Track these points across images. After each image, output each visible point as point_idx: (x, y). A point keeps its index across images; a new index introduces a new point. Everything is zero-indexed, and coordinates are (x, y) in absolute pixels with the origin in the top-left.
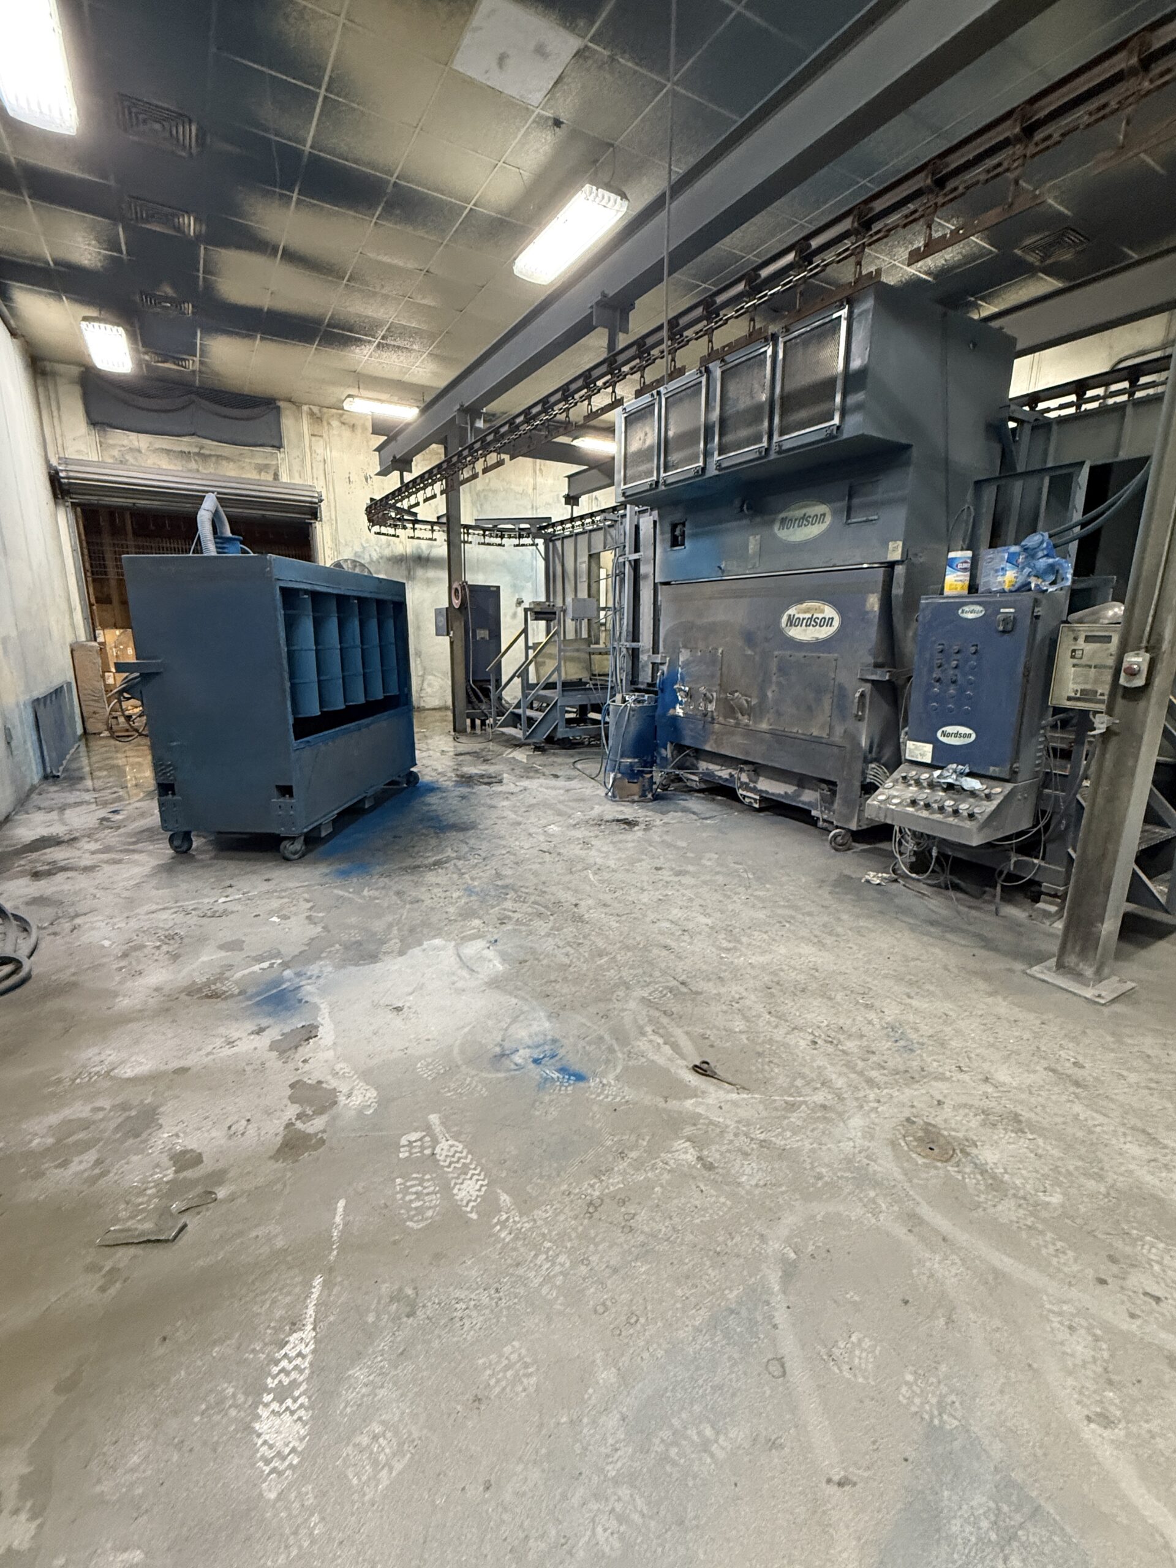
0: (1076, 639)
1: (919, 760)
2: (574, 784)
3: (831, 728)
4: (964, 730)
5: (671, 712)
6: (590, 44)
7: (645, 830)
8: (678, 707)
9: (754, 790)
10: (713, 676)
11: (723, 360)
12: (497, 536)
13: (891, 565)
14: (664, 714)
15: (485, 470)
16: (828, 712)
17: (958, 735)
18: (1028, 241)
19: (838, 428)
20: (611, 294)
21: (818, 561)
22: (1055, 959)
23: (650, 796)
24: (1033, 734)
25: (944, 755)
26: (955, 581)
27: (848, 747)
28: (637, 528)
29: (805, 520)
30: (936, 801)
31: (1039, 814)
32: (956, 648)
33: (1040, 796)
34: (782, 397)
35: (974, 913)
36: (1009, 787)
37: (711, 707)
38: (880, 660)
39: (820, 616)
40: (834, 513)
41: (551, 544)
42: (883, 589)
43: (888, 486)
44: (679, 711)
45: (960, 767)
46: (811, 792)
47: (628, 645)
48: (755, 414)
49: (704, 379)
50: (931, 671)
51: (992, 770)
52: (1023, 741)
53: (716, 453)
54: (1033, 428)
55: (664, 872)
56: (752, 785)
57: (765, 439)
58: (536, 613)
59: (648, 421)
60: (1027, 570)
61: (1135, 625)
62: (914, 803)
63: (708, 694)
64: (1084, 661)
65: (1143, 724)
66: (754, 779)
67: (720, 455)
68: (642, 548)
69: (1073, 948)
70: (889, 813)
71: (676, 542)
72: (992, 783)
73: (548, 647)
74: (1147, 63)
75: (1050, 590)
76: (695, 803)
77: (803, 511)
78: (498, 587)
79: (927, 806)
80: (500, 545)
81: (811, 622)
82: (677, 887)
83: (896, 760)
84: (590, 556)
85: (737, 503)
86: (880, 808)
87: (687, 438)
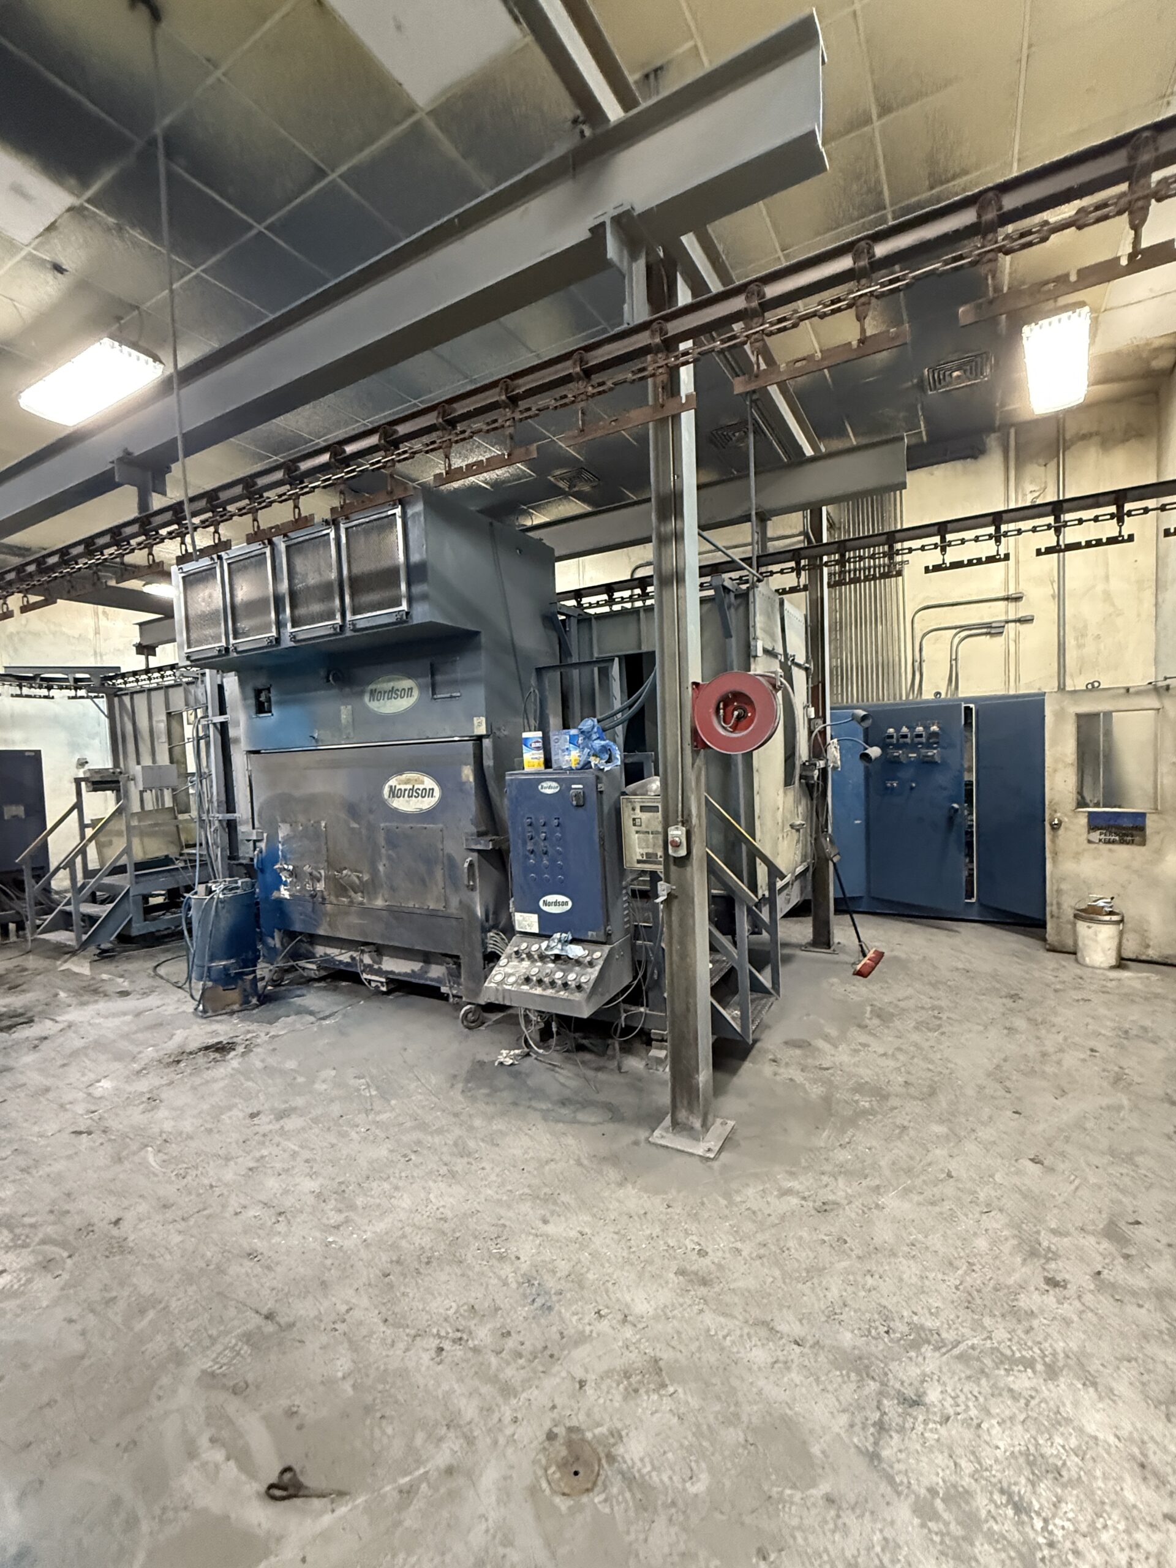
0: (634, 809)
1: (528, 930)
2: (152, 1001)
3: (446, 900)
4: (561, 898)
5: (275, 894)
6: (87, 205)
7: (243, 1054)
8: (282, 888)
9: (379, 972)
10: (318, 851)
11: (285, 535)
12: (40, 687)
13: (480, 738)
14: (267, 898)
15: (25, 609)
16: (441, 884)
17: (556, 903)
18: (558, 472)
19: (407, 613)
20: (137, 453)
21: (412, 734)
22: (668, 1118)
23: (254, 1001)
24: (618, 896)
25: (549, 925)
26: (532, 759)
27: (465, 917)
28: (221, 688)
29: (393, 693)
30: (547, 975)
31: (636, 965)
32: (542, 821)
33: (634, 949)
34: (350, 578)
35: (601, 1076)
36: (607, 948)
37: (320, 886)
38: (483, 829)
39: (421, 787)
40: (421, 687)
41: (116, 700)
42: (475, 762)
43: (462, 667)
44: (285, 893)
45: (564, 935)
46: (439, 967)
47: (221, 816)
48: (325, 591)
49: (268, 551)
50: (525, 844)
51: (591, 935)
52: (610, 906)
53: (289, 625)
54: (579, 621)
55: (263, 1119)
56: (376, 967)
57: (338, 616)
58: (94, 783)
59: (210, 584)
60: (587, 751)
61: (670, 801)
62: (527, 980)
63: (315, 873)
64: (643, 828)
65: (693, 885)
66: (377, 958)
67: (293, 627)
68: (228, 710)
69: (681, 1102)
70: (507, 995)
71: (261, 708)
72: (592, 947)
73: (112, 823)
74: (588, 373)
75: (606, 769)
76: (313, 999)
77: (391, 684)
78: (40, 751)
79: (540, 982)
80: (46, 697)
81: (413, 793)
82: (277, 1139)
83: (509, 931)
84: (169, 714)
85: (323, 673)
86: (497, 990)
87: (256, 607)
